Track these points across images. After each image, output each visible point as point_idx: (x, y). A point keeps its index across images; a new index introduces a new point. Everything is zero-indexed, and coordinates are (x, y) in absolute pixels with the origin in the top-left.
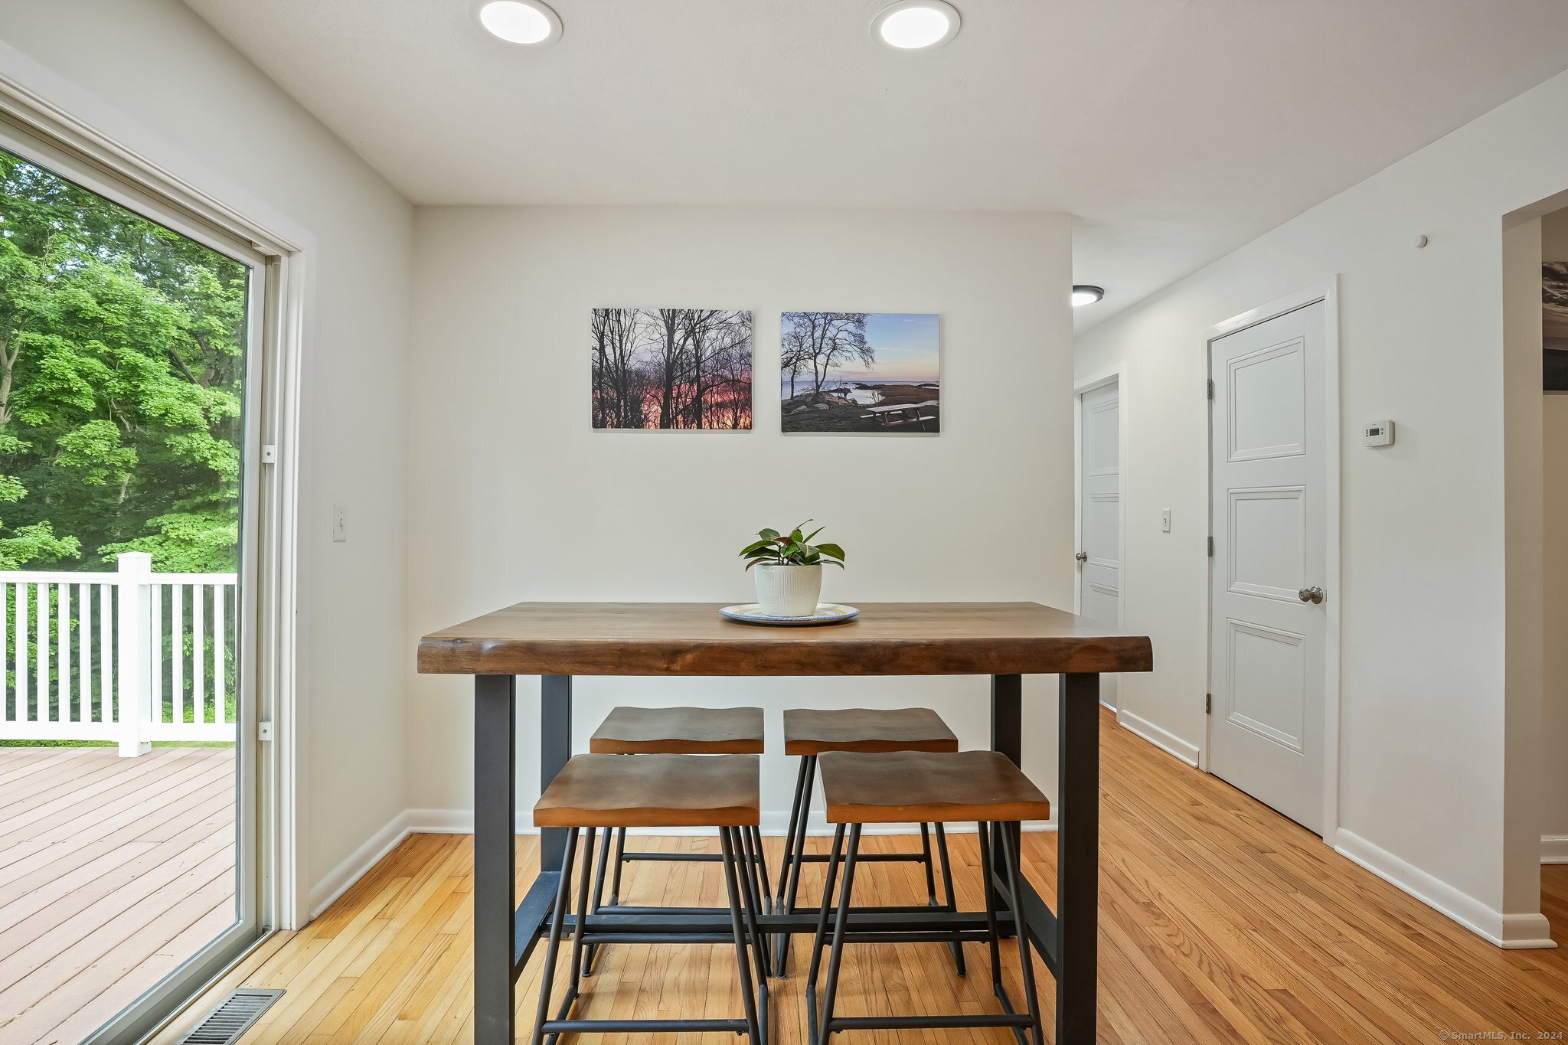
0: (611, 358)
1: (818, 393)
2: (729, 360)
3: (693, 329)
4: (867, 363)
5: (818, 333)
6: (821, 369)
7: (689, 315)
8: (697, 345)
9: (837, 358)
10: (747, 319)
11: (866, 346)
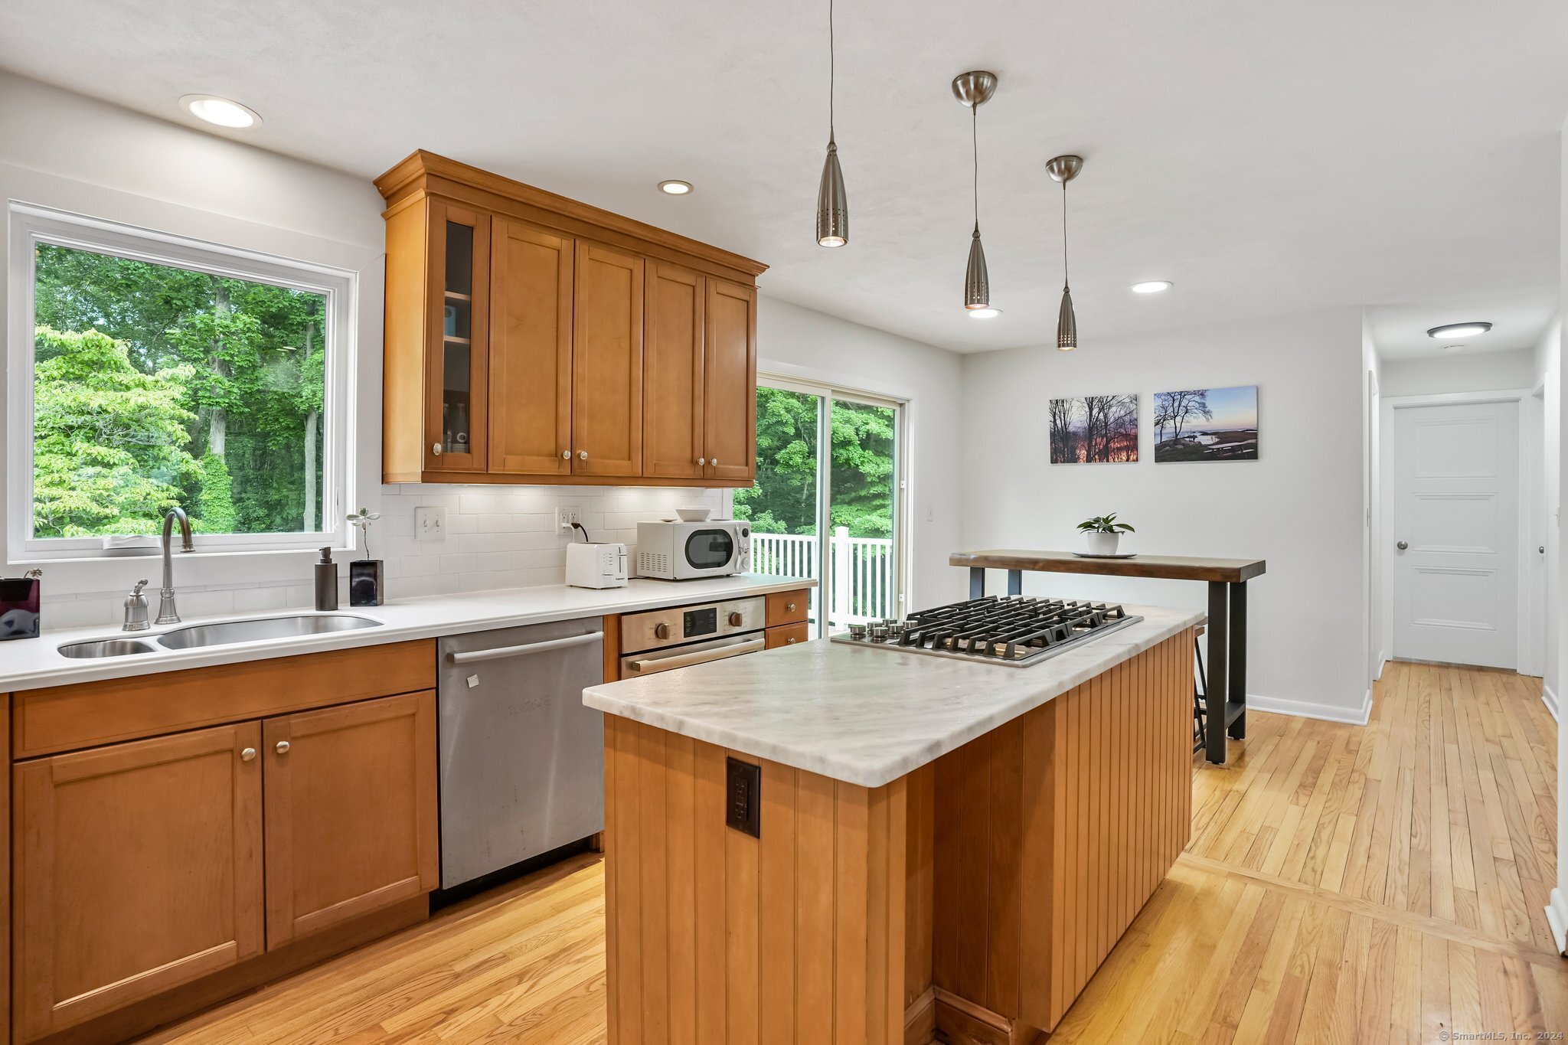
0: (1059, 426)
1: (1177, 439)
2: (1123, 423)
3: (1103, 407)
4: (1208, 420)
5: (1176, 404)
6: (1178, 425)
7: (1100, 400)
8: (1105, 416)
9: (1188, 417)
10: (1135, 399)
11: (1207, 410)
